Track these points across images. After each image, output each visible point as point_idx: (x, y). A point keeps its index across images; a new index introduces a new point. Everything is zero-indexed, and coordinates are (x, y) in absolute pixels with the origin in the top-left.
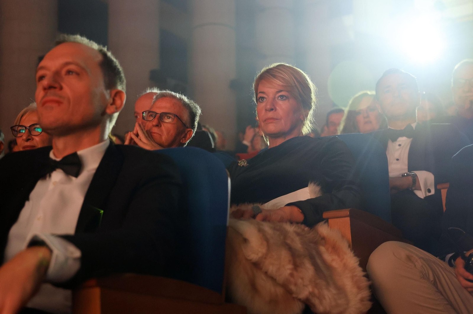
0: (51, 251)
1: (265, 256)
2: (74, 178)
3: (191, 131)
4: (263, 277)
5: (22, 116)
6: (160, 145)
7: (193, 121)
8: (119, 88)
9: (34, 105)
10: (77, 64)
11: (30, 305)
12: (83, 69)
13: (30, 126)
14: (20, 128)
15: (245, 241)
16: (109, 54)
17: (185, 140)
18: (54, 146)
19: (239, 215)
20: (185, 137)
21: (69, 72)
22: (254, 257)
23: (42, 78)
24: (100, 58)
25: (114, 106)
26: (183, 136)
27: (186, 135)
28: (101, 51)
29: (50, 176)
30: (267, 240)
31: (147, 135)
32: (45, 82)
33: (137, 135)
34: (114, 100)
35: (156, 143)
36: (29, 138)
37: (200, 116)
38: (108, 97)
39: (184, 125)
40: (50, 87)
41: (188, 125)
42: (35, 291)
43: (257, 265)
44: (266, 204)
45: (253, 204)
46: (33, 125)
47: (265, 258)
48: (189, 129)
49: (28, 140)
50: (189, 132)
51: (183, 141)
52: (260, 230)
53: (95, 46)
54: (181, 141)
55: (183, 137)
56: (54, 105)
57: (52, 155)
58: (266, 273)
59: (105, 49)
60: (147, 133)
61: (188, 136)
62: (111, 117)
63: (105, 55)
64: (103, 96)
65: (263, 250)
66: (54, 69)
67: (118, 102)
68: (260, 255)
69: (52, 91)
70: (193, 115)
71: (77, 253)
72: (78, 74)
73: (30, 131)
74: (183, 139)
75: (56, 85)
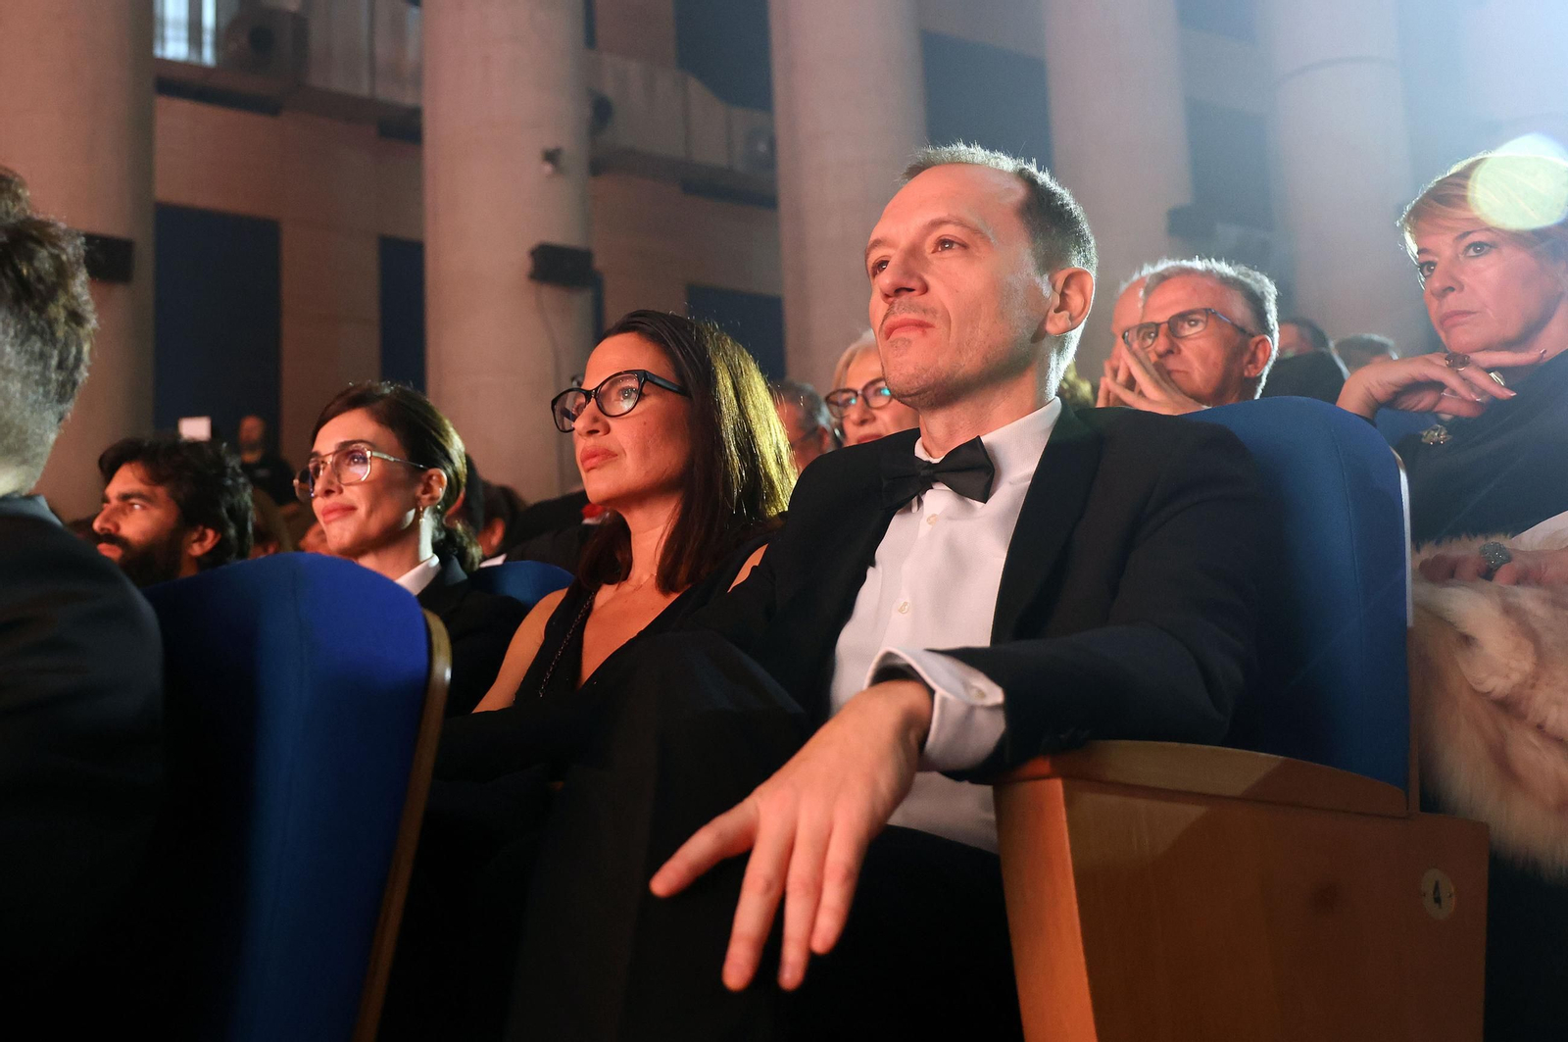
0: (931, 692)
1: (1533, 681)
2: (978, 504)
3: (1264, 341)
4: (1532, 738)
5: (848, 365)
6: (1198, 398)
7: (1261, 315)
8: (1076, 262)
9: (870, 336)
10: (961, 223)
11: (896, 819)
12: (976, 231)
13: (865, 389)
14: (845, 396)
15: (1467, 640)
16: (1044, 178)
17: (1256, 368)
18: (923, 431)
19: (1443, 573)
20: (1253, 360)
21: (944, 243)
22: (1498, 684)
23: (881, 265)
24: (1019, 192)
25: (1065, 313)
26: (1246, 358)
27: (1254, 354)
28: (1022, 175)
29: (920, 502)
30: (1533, 636)
31: (1156, 374)
32: (885, 279)
33: (1131, 383)
34: (1063, 295)
35: (1185, 394)
36: (867, 417)
37: (1279, 301)
38: (1046, 290)
39: (1241, 330)
40: (899, 291)
41: (1251, 328)
42: (902, 791)
43: (1508, 706)
44: (1527, 535)
45: (1487, 538)
46: (873, 383)
47: (1533, 686)
48: (1257, 339)
49: (862, 422)
50: (1260, 346)
51: (1249, 373)
52: (1509, 610)
53: (1007, 164)
54: (1246, 374)
55: (1250, 362)
56: (913, 335)
57: (919, 452)
58: (1540, 728)
59: (1033, 169)
60: (1157, 370)
61: (1261, 355)
62: (1061, 344)
63: (1030, 182)
64: (1034, 291)
65: (1525, 664)
66: (904, 242)
67: (1076, 301)
68: (1516, 677)
69: (905, 298)
70: (1256, 301)
71: (996, 695)
72: (964, 246)
73: (866, 400)
74: (1250, 366)
75: (913, 284)
